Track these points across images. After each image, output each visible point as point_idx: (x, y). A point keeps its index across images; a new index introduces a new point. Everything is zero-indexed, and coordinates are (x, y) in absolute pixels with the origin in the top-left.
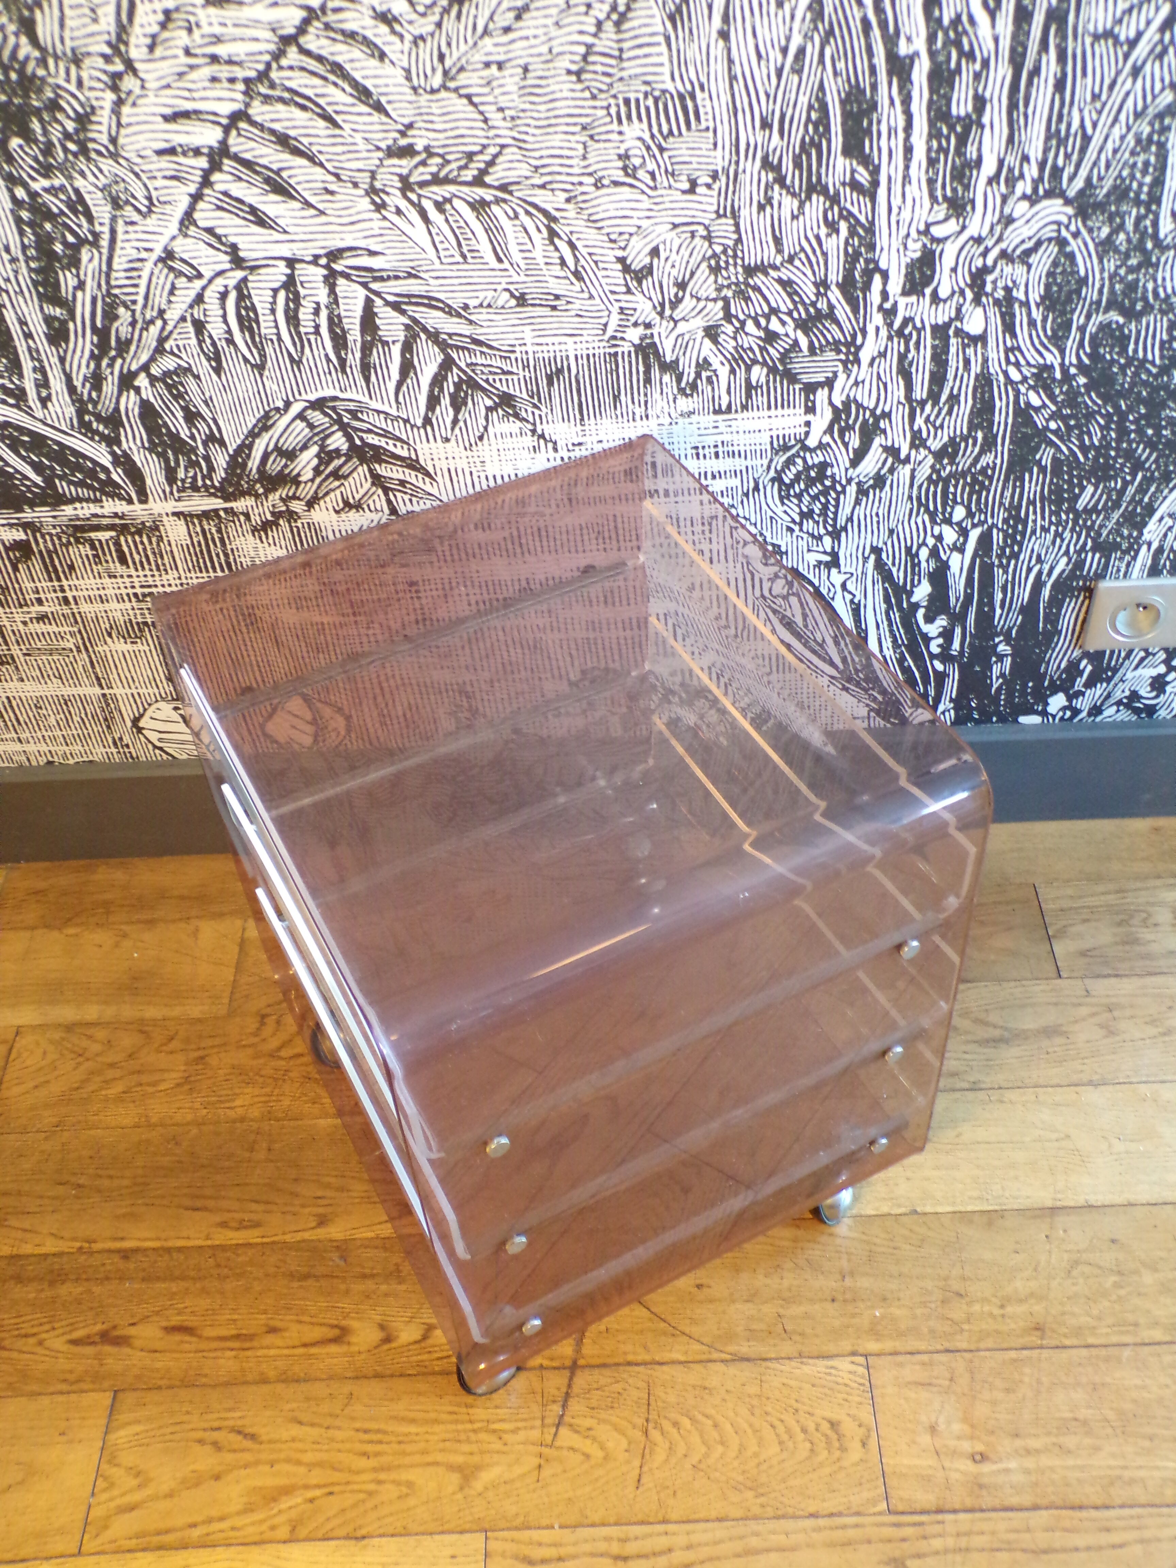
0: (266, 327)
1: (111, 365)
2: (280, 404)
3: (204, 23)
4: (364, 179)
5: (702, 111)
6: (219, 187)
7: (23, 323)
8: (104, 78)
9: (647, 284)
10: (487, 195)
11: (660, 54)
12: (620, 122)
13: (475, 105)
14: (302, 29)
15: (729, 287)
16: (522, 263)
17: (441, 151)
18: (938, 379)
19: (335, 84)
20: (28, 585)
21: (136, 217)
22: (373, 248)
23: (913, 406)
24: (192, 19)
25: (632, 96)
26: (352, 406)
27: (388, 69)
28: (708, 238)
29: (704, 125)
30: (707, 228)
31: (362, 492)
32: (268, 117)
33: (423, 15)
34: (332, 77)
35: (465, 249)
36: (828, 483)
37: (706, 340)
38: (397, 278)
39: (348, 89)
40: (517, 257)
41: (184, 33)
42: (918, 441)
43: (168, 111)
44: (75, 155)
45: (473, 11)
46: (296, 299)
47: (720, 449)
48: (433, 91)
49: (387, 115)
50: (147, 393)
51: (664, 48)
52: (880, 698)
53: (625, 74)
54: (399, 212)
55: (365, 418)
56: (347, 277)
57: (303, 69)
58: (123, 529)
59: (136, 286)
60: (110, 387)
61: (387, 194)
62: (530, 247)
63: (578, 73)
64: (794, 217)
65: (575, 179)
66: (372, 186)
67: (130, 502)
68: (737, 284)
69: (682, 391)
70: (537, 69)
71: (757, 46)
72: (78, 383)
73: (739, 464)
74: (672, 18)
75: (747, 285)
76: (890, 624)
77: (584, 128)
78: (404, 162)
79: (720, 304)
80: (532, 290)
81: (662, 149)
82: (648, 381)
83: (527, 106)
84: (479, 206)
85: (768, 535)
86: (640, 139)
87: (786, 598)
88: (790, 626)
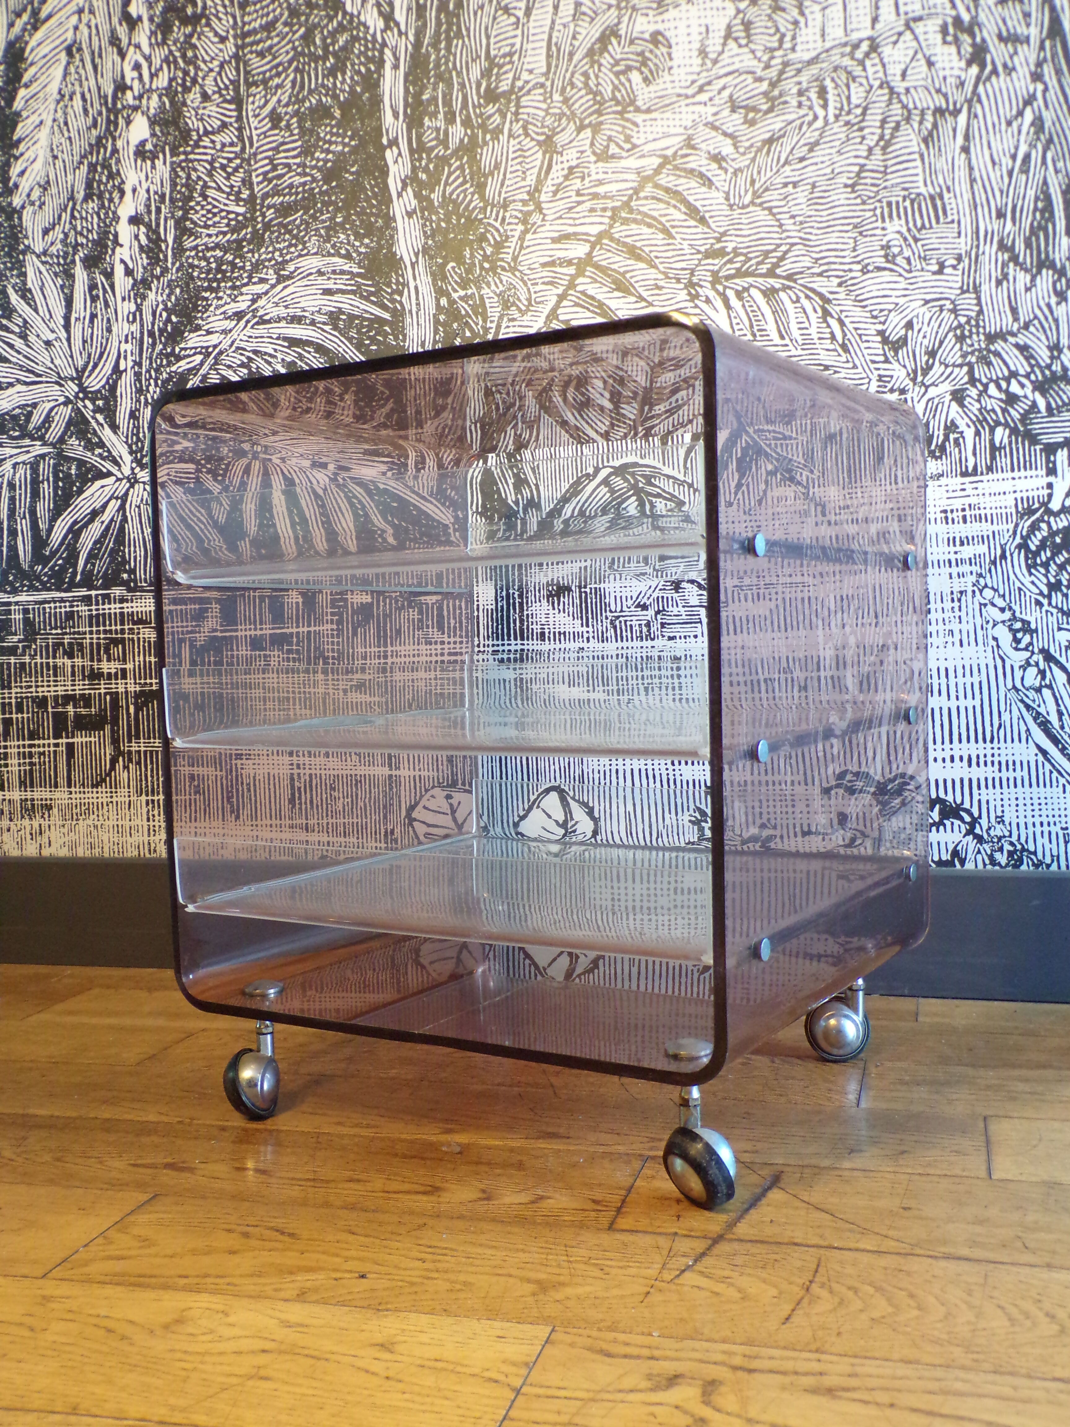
2: (591, 471)
3: (593, 173)
4: (685, 275)
5: (948, 207)
6: (579, 288)
8: (520, 215)
9: (902, 353)
10: (777, 283)
11: (916, 167)
12: (883, 221)
13: (774, 215)
15: (972, 353)
16: (800, 339)
17: (745, 251)
19: (675, 207)
21: (517, 315)
24: (586, 171)
25: (893, 200)
26: (647, 471)
27: (714, 194)
28: (954, 311)
29: (949, 219)
30: (953, 302)
32: (623, 234)
33: (744, 154)
34: (673, 202)
35: (756, 328)
37: (953, 403)
39: (684, 209)
40: (796, 333)
41: (579, 181)
43: (556, 235)
45: (779, 148)
47: (968, 513)
48: (744, 207)
49: (709, 227)
51: (919, 163)
53: (888, 184)
54: (708, 301)
55: (657, 483)
57: (653, 198)
61: (701, 286)
62: (807, 325)
63: (853, 186)
64: (1028, 289)
65: (846, 267)
66: (690, 281)
68: (980, 350)
69: (932, 454)
70: (822, 185)
71: (991, 156)
73: (985, 528)
74: (925, 140)
75: (989, 351)
77: (856, 227)
78: (716, 261)
79: (965, 369)
80: (806, 361)
83: (813, 213)
84: (770, 293)
85: (1017, 608)
86: (898, 232)
87: (1038, 690)
88: (1045, 726)
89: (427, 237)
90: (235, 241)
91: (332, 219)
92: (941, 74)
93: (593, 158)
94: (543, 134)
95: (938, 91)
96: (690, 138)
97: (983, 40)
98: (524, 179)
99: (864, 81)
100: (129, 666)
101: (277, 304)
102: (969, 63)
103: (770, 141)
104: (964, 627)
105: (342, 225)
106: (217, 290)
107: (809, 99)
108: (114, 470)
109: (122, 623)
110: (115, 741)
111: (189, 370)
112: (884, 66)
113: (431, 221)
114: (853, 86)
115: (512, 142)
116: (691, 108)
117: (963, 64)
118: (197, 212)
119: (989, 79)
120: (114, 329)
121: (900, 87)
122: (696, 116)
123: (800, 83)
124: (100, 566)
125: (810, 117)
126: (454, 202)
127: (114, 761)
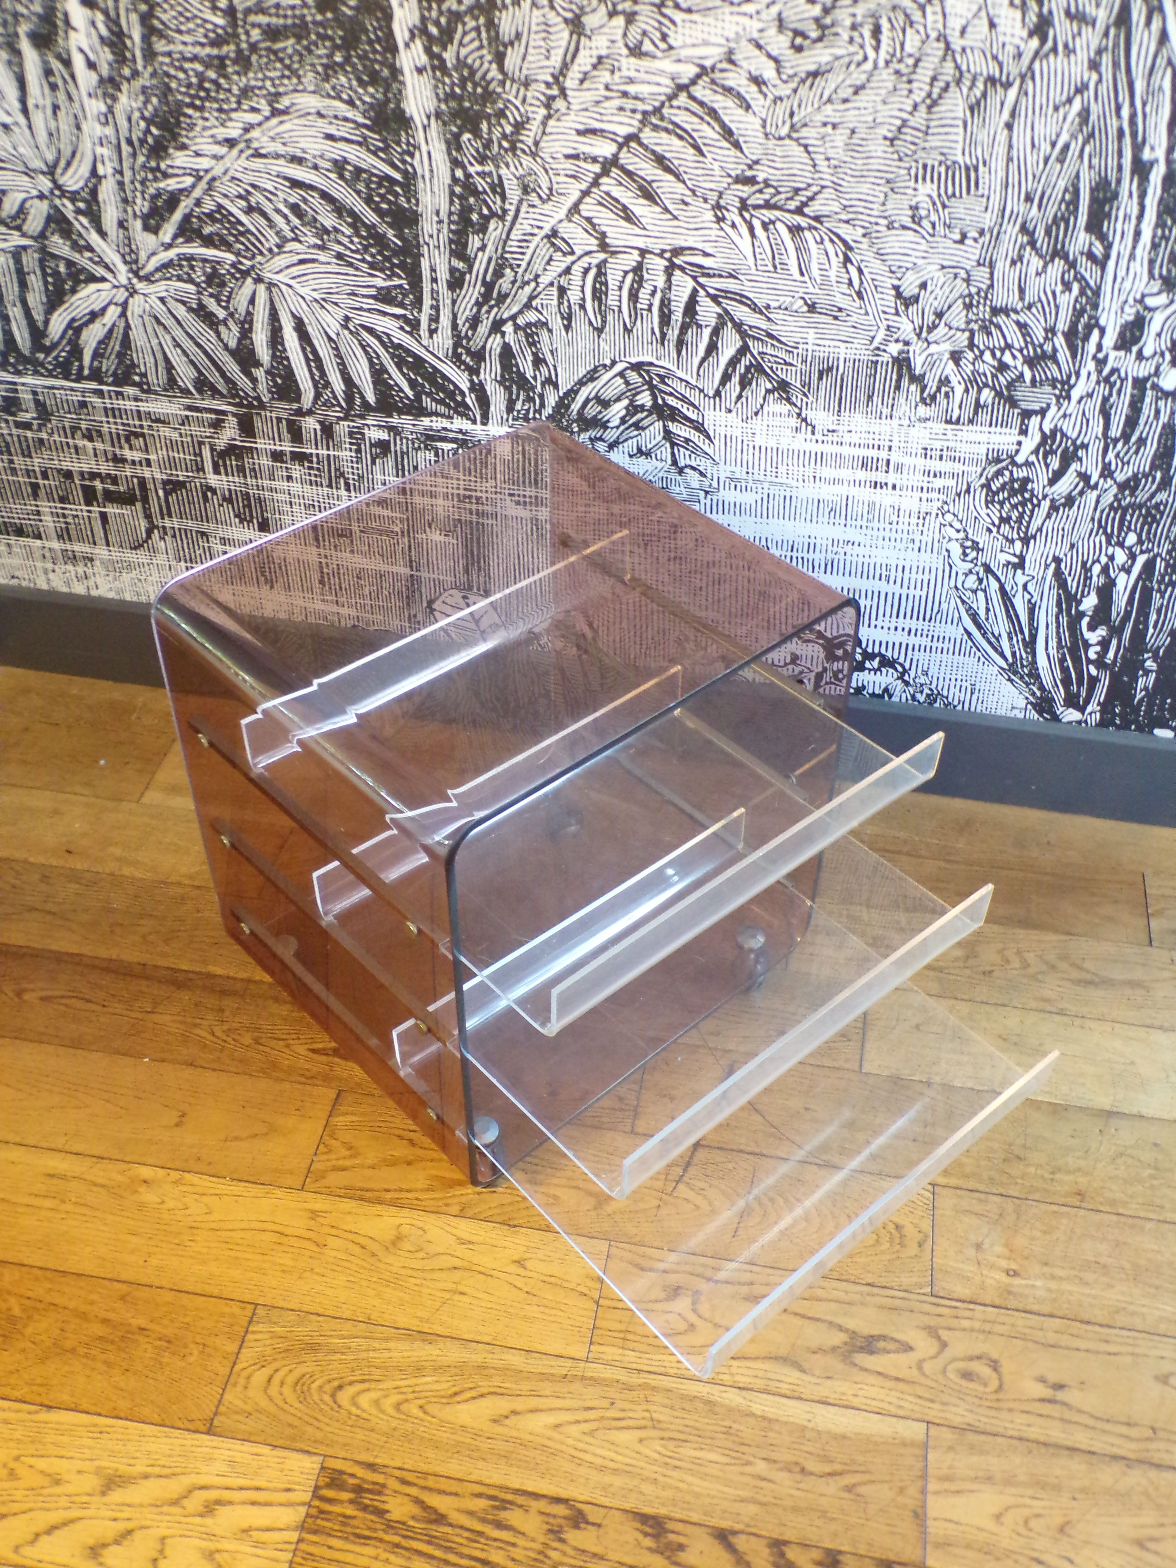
0: (612, 300)
1: (489, 312)
2: (608, 362)
3: (624, 69)
4: (713, 197)
5: (981, 181)
6: (603, 188)
7: (433, 270)
8: (542, 98)
9: (912, 309)
10: (803, 222)
11: (957, 134)
12: (916, 181)
13: (808, 153)
14: (694, 82)
15: (976, 321)
16: (819, 279)
17: (775, 184)
18: (1131, 422)
19: (709, 124)
20: (379, 477)
21: (537, 202)
22: (709, 250)
23: (1108, 442)
24: (616, 64)
25: (930, 163)
26: (662, 372)
27: (750, 117)
28: (968, 281)
29: (980, 192)
30: (967, 272)
31: (654, 443)
32: (653, 141)
33: (785, 82)
34: (707, 118)
35: (777, 261)
36: (1027, 495)
37: (951, 363)
38: (720, 276)
39: (717, 129)
40: (816, 273)
41: (608, 74)
42: (1107, 472)
43: (581, 127)
44: (506, 150)
45: (823, 84)
46: (639, 281)
47: (945, 453)
48: (780, 138)
49: (742, 151)
50: (510, 338)
51: (961, 130)
52: (1038, 693)
53: (927, 145)
54: (733, 226)
55: (671, 383)
56: (682, 269)
57: (687, 109)
58: (463, 443)
59: (523, 254)
60: (483, 329)
61: (728, 210)
62: (827, 267)
63: (892, 140)
64: (1038, 274)
65: (873, 220)
66: (718, 203)
67: (474, 422)
68: (983, 321)
69: (923, 400)
70: (862, 132)
71: (1033, 138)
72: (460, 322)
73: (958, 467)
74: (972, 109)
75: (991, 322)
76: (1058, 627)
77: (888, 182)
78: (746, 188)
79: (967, 334)
80: (822, 301)
81: (944, 206)
82: (898, 387)
83: (848, 159)
84: (796, 230)
85: (970, 532)
86: (930, 196)
87: (974, 592)
88: (974, 617)
89: (439, 101)
90: (218, 57)
91: (330, 56)
92: (1001, 39)
93: (625, 51)
94: (571, 10)
95: (995, 58)
96: (731, 52)
97: (1050, 12)
98: (548, 58)
99: (922, 30)
100: (153, 457)
101: (273, 139)
102: (1031, 35)
103: (815, 74)
104: (924, 538)
105: (341, 66)
106: (201, 109)
107: (862, 36)
108: (109, 276)
109: (140, 419)
110: (148, 516)
111: (181, 191)
112: (944, 15)
113: (444, 84)
114: (909, 31)
115: (536, 12)
116: (736, 18)
117: (1025, 34)
118: (165, 11)
119: (1047, 56)
120: (84, 127)
121: (957, 43)
122: (740, 29)
123: (854, 15)
124: (108, 365)
125: (860, 57)
126: (470, 67)
127: (149, 532)
